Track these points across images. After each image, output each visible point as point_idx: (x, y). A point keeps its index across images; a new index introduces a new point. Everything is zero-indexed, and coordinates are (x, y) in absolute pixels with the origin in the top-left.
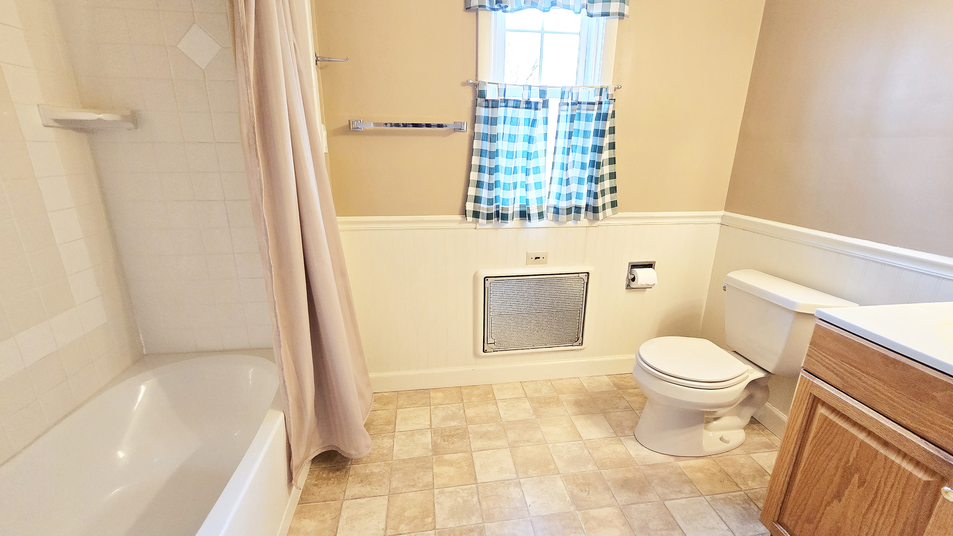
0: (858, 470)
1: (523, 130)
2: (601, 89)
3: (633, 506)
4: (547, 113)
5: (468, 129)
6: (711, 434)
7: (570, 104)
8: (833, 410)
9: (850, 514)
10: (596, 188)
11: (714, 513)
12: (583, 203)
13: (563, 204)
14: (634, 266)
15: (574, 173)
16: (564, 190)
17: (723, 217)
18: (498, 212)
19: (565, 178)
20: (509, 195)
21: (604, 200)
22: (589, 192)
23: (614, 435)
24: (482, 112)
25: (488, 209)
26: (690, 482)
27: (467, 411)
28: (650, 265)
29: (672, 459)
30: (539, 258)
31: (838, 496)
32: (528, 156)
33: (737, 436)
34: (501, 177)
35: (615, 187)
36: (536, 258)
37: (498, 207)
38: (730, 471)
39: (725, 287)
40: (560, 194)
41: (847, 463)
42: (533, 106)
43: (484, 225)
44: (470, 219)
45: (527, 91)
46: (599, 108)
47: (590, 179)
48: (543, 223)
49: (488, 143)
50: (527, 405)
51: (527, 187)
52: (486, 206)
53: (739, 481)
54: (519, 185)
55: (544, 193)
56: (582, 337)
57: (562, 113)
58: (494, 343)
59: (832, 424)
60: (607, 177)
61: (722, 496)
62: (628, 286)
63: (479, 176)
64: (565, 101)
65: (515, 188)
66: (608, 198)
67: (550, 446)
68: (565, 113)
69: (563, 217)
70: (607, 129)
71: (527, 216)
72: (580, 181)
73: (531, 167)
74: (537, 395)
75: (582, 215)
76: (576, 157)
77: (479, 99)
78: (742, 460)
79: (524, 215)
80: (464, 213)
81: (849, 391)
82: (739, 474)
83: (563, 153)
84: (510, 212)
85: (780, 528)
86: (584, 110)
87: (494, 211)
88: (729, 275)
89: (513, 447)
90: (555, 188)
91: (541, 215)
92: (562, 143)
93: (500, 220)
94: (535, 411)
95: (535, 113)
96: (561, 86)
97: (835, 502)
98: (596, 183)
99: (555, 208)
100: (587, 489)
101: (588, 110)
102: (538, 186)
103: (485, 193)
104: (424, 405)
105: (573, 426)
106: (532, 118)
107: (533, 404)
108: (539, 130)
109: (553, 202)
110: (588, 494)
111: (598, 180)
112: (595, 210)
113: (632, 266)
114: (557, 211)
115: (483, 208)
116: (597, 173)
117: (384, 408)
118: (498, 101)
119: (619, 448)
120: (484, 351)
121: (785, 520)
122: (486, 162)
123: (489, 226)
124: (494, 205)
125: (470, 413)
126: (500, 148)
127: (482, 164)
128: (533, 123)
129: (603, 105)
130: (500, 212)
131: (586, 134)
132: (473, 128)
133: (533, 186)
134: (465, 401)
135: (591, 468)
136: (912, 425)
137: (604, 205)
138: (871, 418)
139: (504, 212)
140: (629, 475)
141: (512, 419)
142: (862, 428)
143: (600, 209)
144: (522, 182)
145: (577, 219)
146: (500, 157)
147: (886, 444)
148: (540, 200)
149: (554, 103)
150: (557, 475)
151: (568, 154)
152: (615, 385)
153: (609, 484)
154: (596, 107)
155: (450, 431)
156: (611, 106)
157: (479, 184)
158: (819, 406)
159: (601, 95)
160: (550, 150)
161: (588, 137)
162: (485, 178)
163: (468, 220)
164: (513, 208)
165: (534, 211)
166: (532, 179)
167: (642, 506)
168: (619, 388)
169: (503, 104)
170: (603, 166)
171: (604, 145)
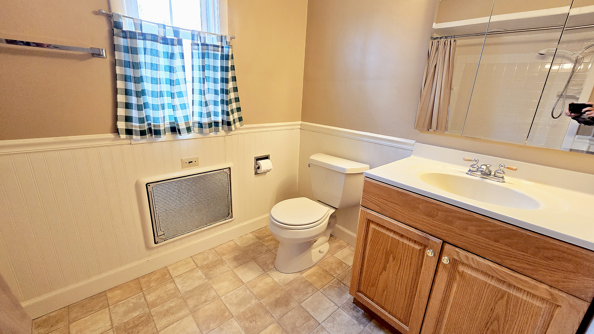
0: (392, 252)
1: (163, 62)
2: (222, 37)
3: (284, 316)
4: (182, 49)
5: (108, 55)
6: (314, 250)
7: (200, 44)
8: (378, 224)
9: (391, 276)
10: (227, 108)
11: (326, 298)
12: (219, 119)
13: (205, 120)
14: (258, 159)
15: (210, 97)
16: (204, 110)
17: (301, 125)
18: (150, 129)
19: (203, 101)
20: (159, 114)
21: (233, 117)
22: (223, 111)
23: (263, 272)
24: (121, 41)
25: (140, 127)
26: (310, 284)
27: (148, 297)
28: (267, 158)
29: (298, 274)
30: (192, 162)
31: (384, 269)
32: (171, 82)
33: (326, 247)
34: (149, 99)
35: (240, 108)
36: (189, 162)
37: (149, 124)
38: (327, 268)
39: (309, 165)
40: (201, 113)
41: (387, 250)
42: (169, 42)
43: (138, 140)
44: (123, 136)
45: (162, 30)
46: (222, 51)
47: (222, 102)
48: (191, 135)
49: (132, 70)
50: (200, 273)
51: (174, 107)
52: (138, 124)
53: (332, 273)
54: (166, 106)
55: (189, 112)
56: (231, 212)
57: (194, 51)
58: (164, 234)
59: (379, 232)
60: (233, 100)
61: (327, 285)
62: (256, 173)
63: (126, 99)
64: (196, 42)
65: (163, 108)
66: (236, 115)
67: (223, 298)
68: (197, 51)
69: (206, 130)
70: (230, 66)
71: (177, 131)
72: (215, 103)
73: (175, 91)
74: (206, 263)
75: (220, 128)
76: (210, 85)
77: (115, 30)
78: (331, 260)
79: (174, 130)
80: (116, 131)
81: (384, 213)
82: (331, 269)
83: (200, 82)
84: (162, 128)
85: (360, 294)
86: (211, 50)
87: (146, 128)
88: (311, 157)
89: (193, 312)
90: (197, 109)
91: (189, 129)
92: (198, 74)
93: (153, 136)
94: (206, 275)
95: (172, 48)
96: (191, 29)
97: (384, 272)
98: (227, 105)
99: (199, 123)
100: (254, 319)
101: (214, 50)
102: (184, 107)
103: (135, 113)
104: (101, 308)
105: (236, 276)
106: (170, 51)
107: (204, 271)
108: (177, 63)
109: (197, 119)
110: (256, 322)
111: (228, 103)
112: (229, 124)
113: (257, 159)
114: (201, 125)
115: (136, 126)
116: (227, 97)
117: (52, 329)
118: (135, 33)
119: (268, 280)
120: (155, 243)
121: (362, 289)
122: (132, 86)
123: (144, 141)
124: (146, 123)
125: (151, 298)
126: (144, 74)
127: (129, 88)
128: (172, 56)
129: (225, 49)
130: (153, 128)
131: (215, 69)
132: (113, 55)
133: (179, 107)
134: (144, 289)
135: (254, 302)
136: (412, 224)
137: (234, 120)
138: (395, 225)
139: (156, 129)
140: (278, 296)
141: (189, 289)
142: (391, 231)
143: (232, 123)
144: (168, 104)
145: (217, 131)
146: (145, 83)
147: (402, 236)
148: (186, 117)
149: (187, 43)
150: (232, 319)
151: (204, 83)
152: (257, 237)
153: (267, 308)
154: (220, 49)
155: (134, 322)
156: (230, 50)
157: (128, 106)
158: (371, 224)
159: (222, 41)
160: (189, 79)
161: (217, 71)
162: (134, 100)
163: (121, 138)
164: (164, 125)
165: (182, 126)
166: (177, 101)
167: (289, 313)
168: (260, 239)
169: (141, 38)
170: (230, 93)
171: (229, 78)
